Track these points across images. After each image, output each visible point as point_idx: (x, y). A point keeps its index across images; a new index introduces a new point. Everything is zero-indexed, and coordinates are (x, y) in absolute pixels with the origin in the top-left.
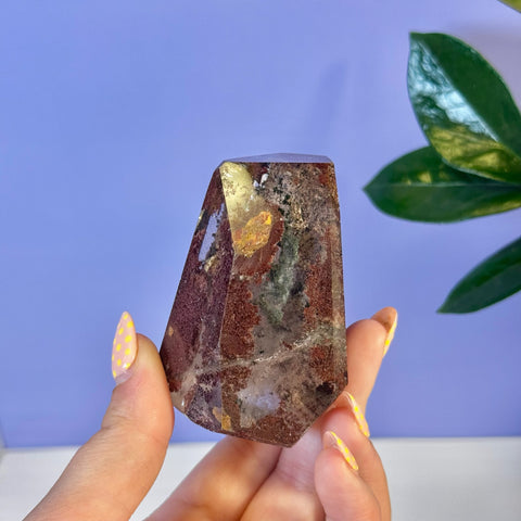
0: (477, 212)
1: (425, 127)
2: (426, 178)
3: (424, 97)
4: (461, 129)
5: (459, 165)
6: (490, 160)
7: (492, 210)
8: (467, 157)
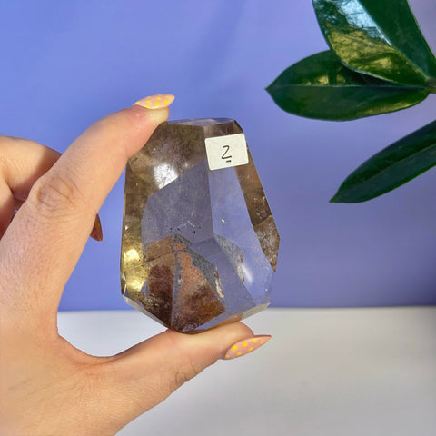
0: (371, 111)
1: (326, 32)
2: (324, 81)
3: (326, 4)
4: (360, 34)
5: (356, 68)
6: (385, 63)
7: (384, 109)
8: (364, 60)
